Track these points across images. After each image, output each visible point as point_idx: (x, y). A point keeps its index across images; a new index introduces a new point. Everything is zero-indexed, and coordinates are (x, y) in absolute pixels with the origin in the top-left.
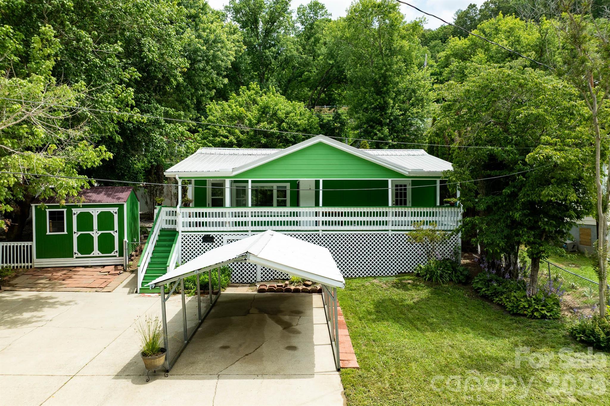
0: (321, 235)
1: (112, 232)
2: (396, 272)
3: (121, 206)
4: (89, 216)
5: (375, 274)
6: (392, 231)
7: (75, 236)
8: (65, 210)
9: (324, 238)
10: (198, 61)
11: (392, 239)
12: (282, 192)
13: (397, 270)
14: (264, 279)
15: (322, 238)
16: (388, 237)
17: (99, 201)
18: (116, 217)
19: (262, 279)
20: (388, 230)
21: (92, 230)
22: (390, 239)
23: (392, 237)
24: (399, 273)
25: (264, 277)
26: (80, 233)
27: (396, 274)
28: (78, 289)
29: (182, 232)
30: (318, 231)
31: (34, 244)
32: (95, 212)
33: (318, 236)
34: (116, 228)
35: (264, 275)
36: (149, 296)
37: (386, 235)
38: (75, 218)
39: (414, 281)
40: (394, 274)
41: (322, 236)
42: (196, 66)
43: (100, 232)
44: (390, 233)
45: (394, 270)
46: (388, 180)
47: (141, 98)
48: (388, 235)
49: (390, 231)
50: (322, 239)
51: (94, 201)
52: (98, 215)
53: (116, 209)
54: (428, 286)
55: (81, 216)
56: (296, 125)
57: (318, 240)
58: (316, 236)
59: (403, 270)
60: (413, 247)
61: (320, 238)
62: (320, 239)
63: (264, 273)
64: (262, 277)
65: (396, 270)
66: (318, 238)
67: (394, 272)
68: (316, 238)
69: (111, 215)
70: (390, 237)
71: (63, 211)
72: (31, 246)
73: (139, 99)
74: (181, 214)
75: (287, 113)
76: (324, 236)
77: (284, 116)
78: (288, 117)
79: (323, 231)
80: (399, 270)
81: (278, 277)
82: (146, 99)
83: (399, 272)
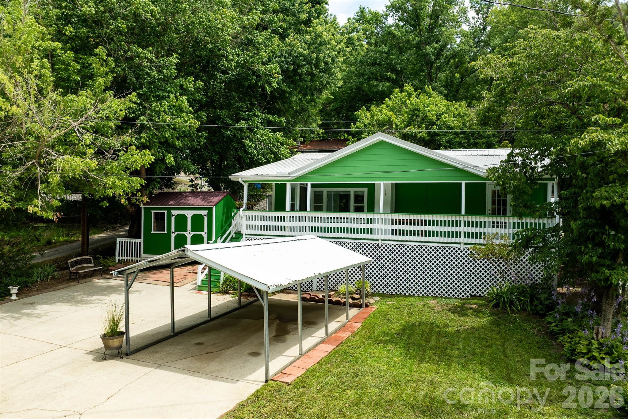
0: (380, 245)
1: (202, 233)
2: (468, 294)
3: (210, 210)
4: (184, 217)
5: (437, 294)
6: (465, 244)
7: (173, 236)
8: (166, 212)
9: (384, 248)
10: (302, 66)
11: (464, 254)
12: (359, 198)
13: (470, 292)
14: (320, 289)
15: (382, 248)
16: (459, 252)
17: (193, 205)
18: (206, 219)
19: (318, 289)
20: (460, 243)
21: (186, 231)
22: (461, 254)
23: (464, 252)
24: (472, 296)
25: (320, 287)
26: (177, 233)
27: (468, 296)
28: (155, 282)
29: (246, 235)
30: (378, 240)
31: (142, 240)
32: (189, 214)
33: (378, 245)
34: (206, 230)
35: (320, 285)
36: (202, 293)
37: (457, 249)
38: (173, 219)
39: (479, 306)
40: (465, 296)
41: (382, 246)
42: (300, 71)
43: (193, 233)
44: (462, 247)
45: (465, 291)
46: (461, 183)
47: (242, 107)
48: (459, 249)
49: (462, 245)
50: (382, 250)
51: (188, 204)
52: (191, 217)
53: (206, 212)
54: (492, 314)
55: (178, 217)
56: (449, 127)
57: (378, 250)
58: (375, 245)
59: (478, 293)
60: (476, 264)
61: (380, 248)
62: (380, 250)
63: (320, 282)
64: (318, 286)
65: (468, 292)
66: (378, 248)
67: (465, 294)
68: (375, 247)
69: (201, 217)
70: (461, 252)
71: (164, 213)
72: (140, 243)
73: (240, 108)
74: (245, 217)
75: (439, 115)
76: (384, 246)
77: (434, 118)
78: (439, 119)
79: (383, 240)
80: (473, 292)
81: (334, 287)
82: (247, 107)
83: (473, 294)
